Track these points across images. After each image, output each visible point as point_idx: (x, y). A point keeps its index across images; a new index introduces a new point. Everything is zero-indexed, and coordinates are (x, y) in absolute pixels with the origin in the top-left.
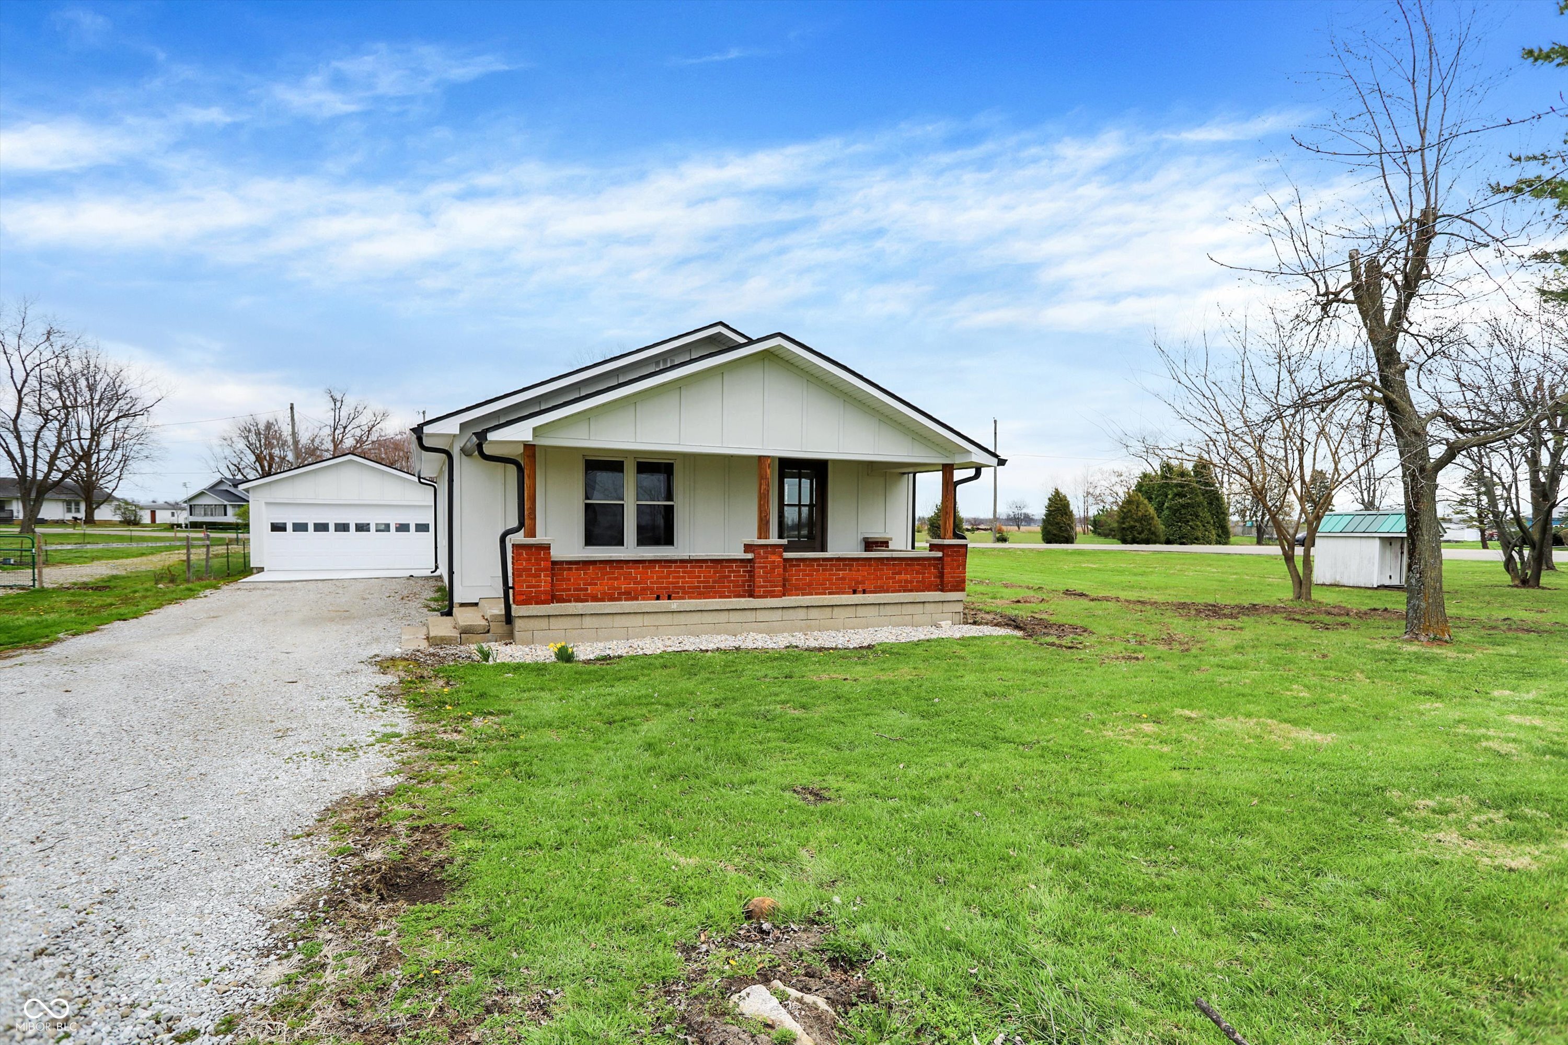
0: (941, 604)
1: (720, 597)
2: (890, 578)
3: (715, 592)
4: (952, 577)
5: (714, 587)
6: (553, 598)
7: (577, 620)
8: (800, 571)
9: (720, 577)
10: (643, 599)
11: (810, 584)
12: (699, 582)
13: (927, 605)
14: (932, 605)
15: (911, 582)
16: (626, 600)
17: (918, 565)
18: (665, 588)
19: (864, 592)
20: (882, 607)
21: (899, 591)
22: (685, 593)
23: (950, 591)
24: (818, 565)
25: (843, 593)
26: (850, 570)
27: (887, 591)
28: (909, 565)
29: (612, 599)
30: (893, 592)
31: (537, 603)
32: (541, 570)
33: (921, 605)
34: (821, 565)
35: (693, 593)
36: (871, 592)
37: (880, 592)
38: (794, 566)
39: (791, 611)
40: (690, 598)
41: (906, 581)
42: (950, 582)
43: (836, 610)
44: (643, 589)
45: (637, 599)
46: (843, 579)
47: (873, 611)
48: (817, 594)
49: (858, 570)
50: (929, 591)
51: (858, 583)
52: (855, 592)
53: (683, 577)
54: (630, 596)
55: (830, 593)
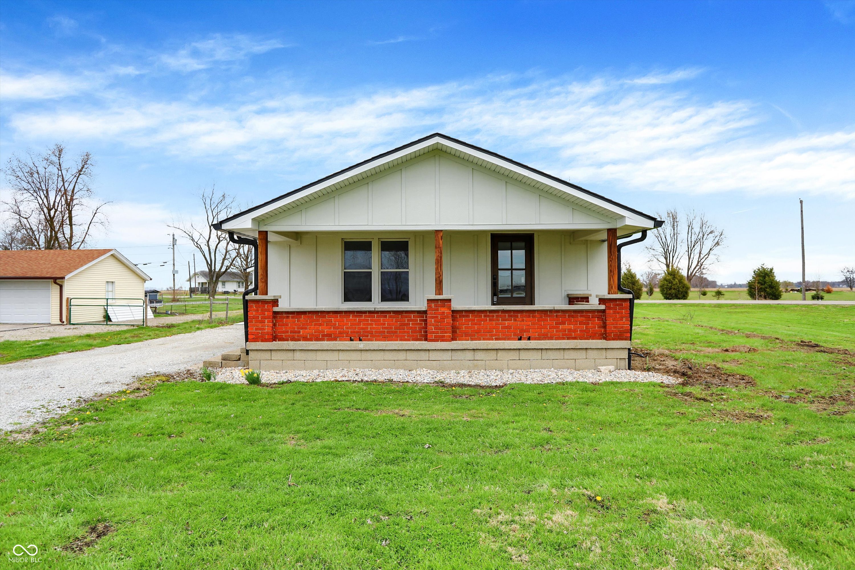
0: (604, 351)
1: (401, 340)
2: (554, 327)
3: (397, 336)
4: (615, 327)
5: (396, 332)
6: (274, 338)
7: (290, 354)
8: (469, 320)
9: (401, 325)
10: (340, 340)
11: (478, 332)
12: (383, 328)
13: (589, 352)
14: (595, 352)
15: (575, 331)
16: (328, 340)
17: (581, 316)
18: (357, 332)
19: (529, 339)
20: (544, 352)
21: (563, 339)
22: (373, 336)
23: (614, 339)
24: (485, 316)
25: (509, 339)
26: (515, 320)
27: (551, 338)
28: (572, 316)
29: (317, 339)
30: (557, 339)
31: (262, 341)
32: (265, 318)
33: (584, 352)
34: (488, 316)
35: (379, 336)
36: (535, 339)
37: (544, 339)
38: (464, 316)
39: (459, 353)
40: (376, 340)
41: (570, 330)
42: (613, 332)
43: (500, 353)
44: (340, 333)
45: (335, 340)
46: (509, 327)
47: (537, 355)
48: (484, 339)
49: (523, 320)
50: (593, 339)
51: (522, 331)
52: (520, 339)
53: (372, 324)
54: (330, 337)
55: (496, 339)
